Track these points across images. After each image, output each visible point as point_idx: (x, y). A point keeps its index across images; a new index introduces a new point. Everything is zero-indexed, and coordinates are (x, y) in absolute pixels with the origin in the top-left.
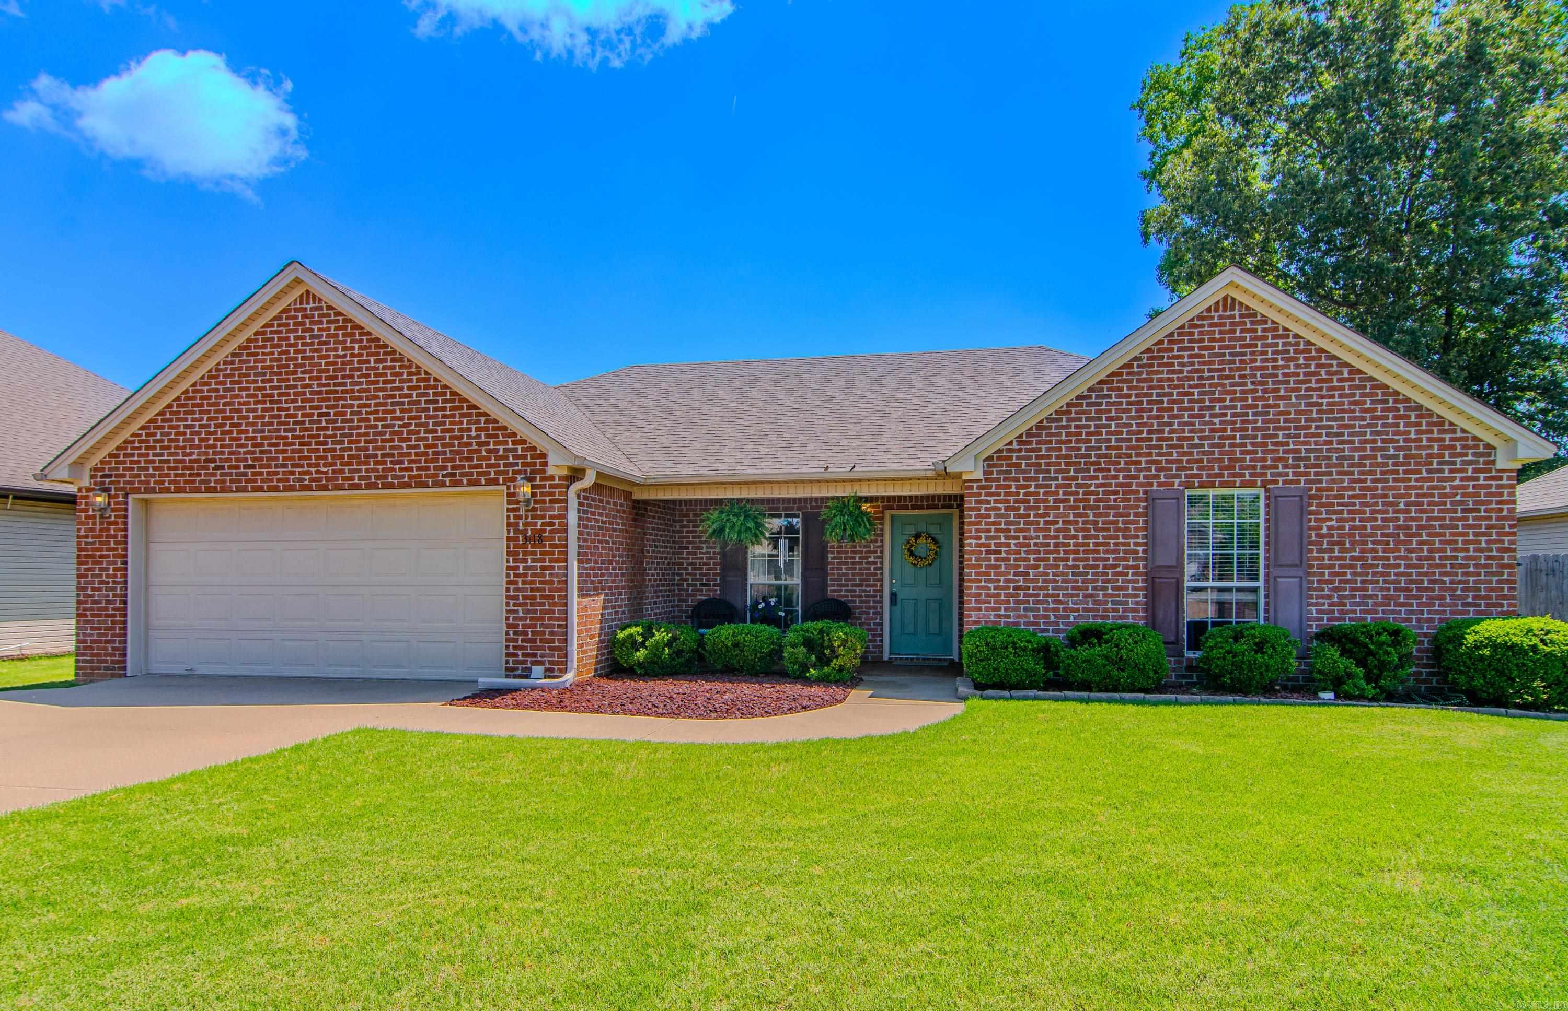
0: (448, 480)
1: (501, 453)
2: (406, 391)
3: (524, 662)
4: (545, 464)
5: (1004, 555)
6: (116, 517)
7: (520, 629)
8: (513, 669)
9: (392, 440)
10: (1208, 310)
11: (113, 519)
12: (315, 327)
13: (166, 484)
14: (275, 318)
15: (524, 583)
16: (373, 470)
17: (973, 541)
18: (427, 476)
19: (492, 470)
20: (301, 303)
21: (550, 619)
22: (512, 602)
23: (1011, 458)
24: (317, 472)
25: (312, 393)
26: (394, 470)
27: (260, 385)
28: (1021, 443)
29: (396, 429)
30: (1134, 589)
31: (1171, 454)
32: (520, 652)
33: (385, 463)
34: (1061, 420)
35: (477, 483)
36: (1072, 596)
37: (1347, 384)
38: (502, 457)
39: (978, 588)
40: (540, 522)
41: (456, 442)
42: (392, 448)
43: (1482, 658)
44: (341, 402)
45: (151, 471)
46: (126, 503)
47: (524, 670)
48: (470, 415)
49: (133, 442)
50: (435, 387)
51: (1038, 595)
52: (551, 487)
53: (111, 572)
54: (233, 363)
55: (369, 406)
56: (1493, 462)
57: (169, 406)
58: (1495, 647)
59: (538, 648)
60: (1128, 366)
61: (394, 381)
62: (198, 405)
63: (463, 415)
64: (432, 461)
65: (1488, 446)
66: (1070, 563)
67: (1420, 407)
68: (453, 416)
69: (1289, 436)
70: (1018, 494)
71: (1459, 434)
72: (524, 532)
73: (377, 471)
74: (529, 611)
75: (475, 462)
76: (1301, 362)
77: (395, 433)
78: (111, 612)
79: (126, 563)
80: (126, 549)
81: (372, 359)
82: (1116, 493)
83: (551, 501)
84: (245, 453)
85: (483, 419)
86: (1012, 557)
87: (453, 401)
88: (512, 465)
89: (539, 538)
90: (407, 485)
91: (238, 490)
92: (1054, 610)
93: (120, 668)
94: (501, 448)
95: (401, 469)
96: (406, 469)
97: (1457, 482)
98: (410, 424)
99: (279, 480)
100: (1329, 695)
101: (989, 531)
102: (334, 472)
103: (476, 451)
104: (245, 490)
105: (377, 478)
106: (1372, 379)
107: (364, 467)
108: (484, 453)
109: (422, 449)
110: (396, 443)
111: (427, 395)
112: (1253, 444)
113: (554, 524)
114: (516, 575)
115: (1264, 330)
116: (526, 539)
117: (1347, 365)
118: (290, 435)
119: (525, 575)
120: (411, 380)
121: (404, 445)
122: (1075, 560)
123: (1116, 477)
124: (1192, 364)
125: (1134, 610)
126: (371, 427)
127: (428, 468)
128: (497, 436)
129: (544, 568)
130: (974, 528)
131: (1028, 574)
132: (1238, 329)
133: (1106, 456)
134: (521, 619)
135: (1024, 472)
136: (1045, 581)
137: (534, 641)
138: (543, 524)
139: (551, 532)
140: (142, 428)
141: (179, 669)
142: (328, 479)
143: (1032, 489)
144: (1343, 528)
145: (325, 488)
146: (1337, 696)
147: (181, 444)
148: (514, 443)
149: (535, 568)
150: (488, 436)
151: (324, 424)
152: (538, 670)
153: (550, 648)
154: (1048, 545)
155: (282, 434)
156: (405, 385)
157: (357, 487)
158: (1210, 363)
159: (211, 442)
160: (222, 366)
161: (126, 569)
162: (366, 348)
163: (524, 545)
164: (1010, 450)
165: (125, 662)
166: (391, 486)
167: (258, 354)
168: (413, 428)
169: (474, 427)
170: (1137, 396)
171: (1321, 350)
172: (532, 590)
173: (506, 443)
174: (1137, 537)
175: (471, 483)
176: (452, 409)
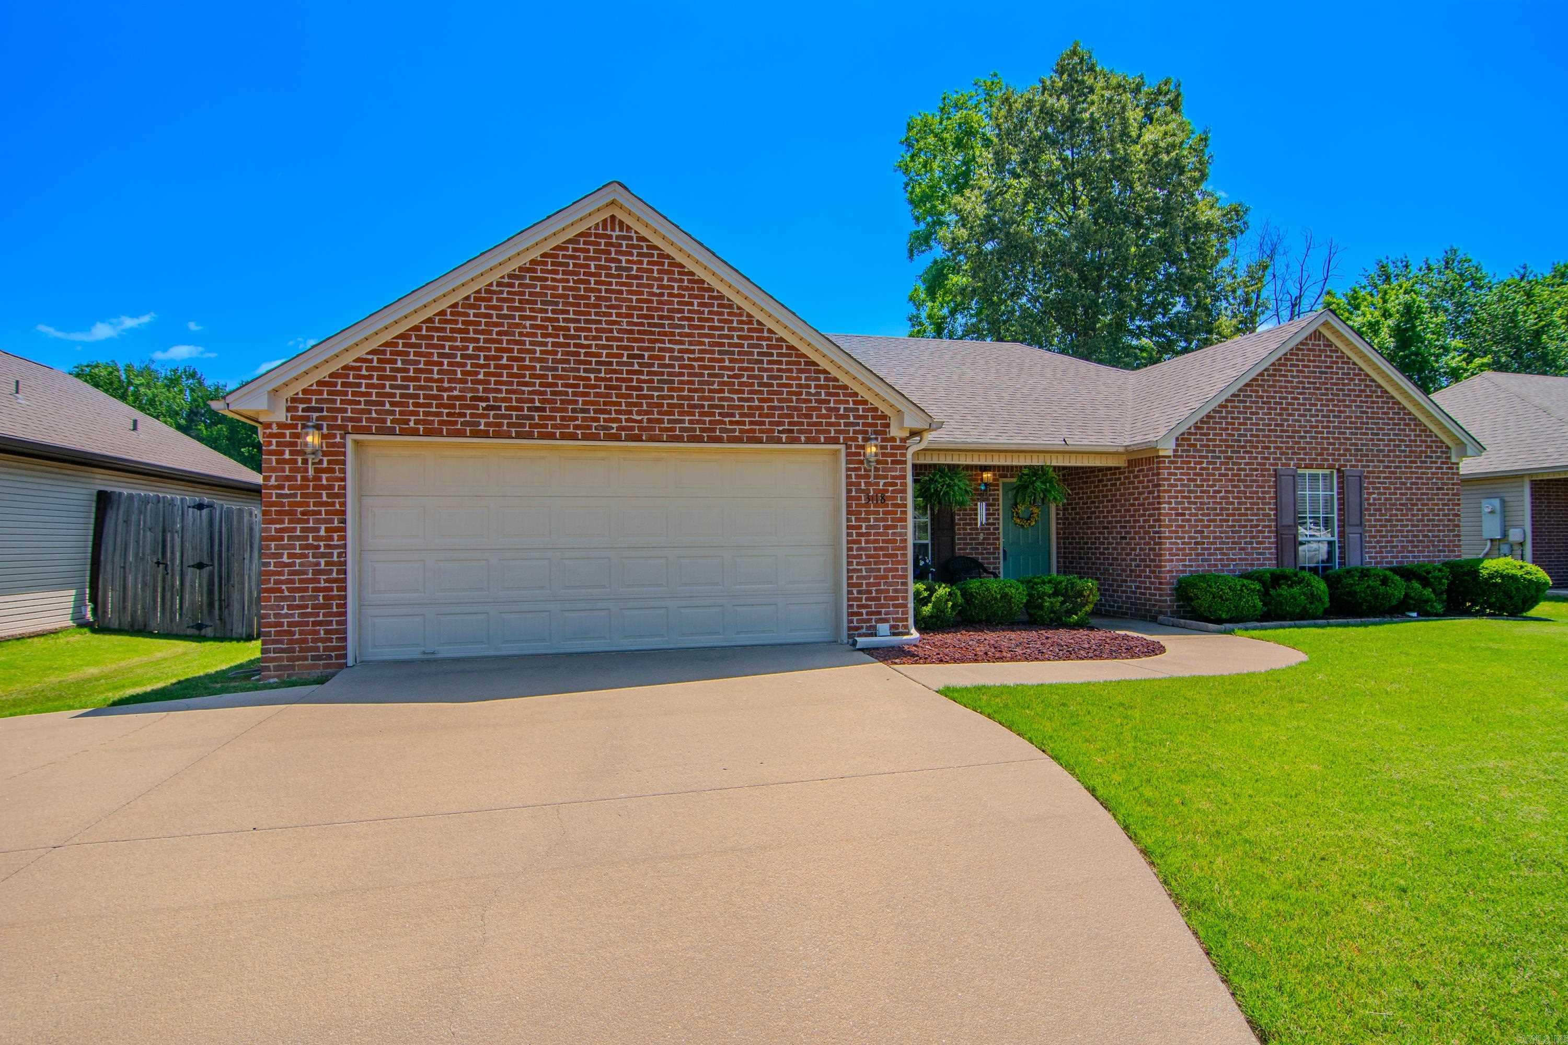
0: (784, 436)
1: (842, 412)
2: (736, 340)
3: (869, 620)
4: (888, 425)
5: (1187, 517)
6: (329, 462)
7: (864, 587)
8: (857, 628)
9: (722, 391)
10: (1306, 339)
11: (325, 465)
12: (623, 258)
13: (412, 424)
14: (569, 241)
15: (867, 542)
16: (698, 422)
17: (1166, 506)
18: (761, 431)
19: (832, 429)
20: (605, 228)
21: (894, 577)
22: (855, 561)
23: (1189, 440)
24: (627, 420)
25: (619, 331)
26: (724, 423)
27: (550, 315)
28: (1197, 428)
29: (726, 379)
30: (1270, 543)
31: (1288, 442)
32: (864, 611)
33: (713, 414)
34: (1221, 412)
35: (816, 441)
36: (1232, 549)
37: (1380, 400)
38: (842, 417)
39: (1171, 544)
40: (882, 482)
41: (794, 398)
42: (721, 399)
43: (1495, 584)
44: (657, 345)
45: (388, 407)
46: (344, 446)
47: (868, 628)
48: (809, 371)
49: (360, 369)
50: (770, 339)
51: (1210, 549)
52: (893, 448)
53: (322, 533)
54: (511, 285)
55: (693, 352)
56: (1449, 458)
57: (417, 328)
58: (1502, 577)
59: (883, 606)
60: (1261, 374)
61: (722, 329)
62: (460, 331)
63: (800, 371)
64: (767, 416)
65: (1448, 447)
66: (1230, 523)
67: (1415, 419)
68: (791, 371)
69: (1352, 433)
70: (1195, 468)
71: (1434, 439)
72: (866, 492)
73: (704, 422)
74: (872, 570)
75: (815, 419)
76: (1357, 382)
77: (724, 383)
78: (322, 585)
79: (344, 521)
80: (344, 504)
81: (696, 302)
82: (1257, 470)
83: (893, 462)
84: (530, 393)
85: (822, 376)
86: (1193, 518)
87: (790, 355)
88: (852, 424)
89: (882, 499)
90: (739, 440)
91: (519, 436)
92: (1222, 560)
93: (338, 657)
94: (842, 407)
95: (731, 423)
96: (738, 423)
97: (1434, 470)
98: (742, 376)
99: (577, 427)
100: (1415, 614)
101: (1177, 497)
102: (649, 420)
103: (815, 409)
104: (529, 436)
105: (702, 430)
106: (1392, 397)
107: (687, 418)
108: (824, 411)
109: (757, 403)
110: (726, 395)
111: (761, 346)
112: (1333, 438)
113: (896, 484)
114: (858, 534)
115: (1337, 357)
116: (868, 498)
117: (1379, 386)
118: (592, 376)
119: (868, 534)
120: (742, 330)
121: (735, 397)
122: (1233, 521)
123: (1256, 458)
124: (1298, 377)
125: (1270, 559)
126: (696, 375)
127: (763, 423)
128: (837, 395)
129: (887, 527)
130: (1166, 495)
131: (1203, 532)
132: (1323, 355)
133: (1250, 441)
134: (864, 578)
135: (1199, 451)
136: (1215, 538)
137: (878, 599)
138: (885, 484)
139: (893, 491)
140: (373, 352)
141: (414, 653)
142: (641, 429)
143: (1204, 465)
144: (1380, 499)
145: (638, 439)
146: (1419, 615)
147: (436, 376)
148: (855, 402)
149: (878, 527)
150: (827, 394)
151: (636, 367)
152: (884, 628)
153: (894, 606)
154: (1216, 509)
155: (582, 374)
156: (735, 334)
157: (679, 439)
158: (1308, 377)
159: (481, 377)
160: (494, 288)
161: (344, 530)
162: (687, 289)
163: (867, 505)
164: (1190, 434)
165: (345, 648)
166: (719, 440)
167: (546, 279)
168: (745, 379)
169: (813, 384)
170: (1267, 397)
171: (1367, 375)
172: (875, 549)
173: (847, 402)
174: (1270, 503)
175: (809, 441)
176: (788, 363)
